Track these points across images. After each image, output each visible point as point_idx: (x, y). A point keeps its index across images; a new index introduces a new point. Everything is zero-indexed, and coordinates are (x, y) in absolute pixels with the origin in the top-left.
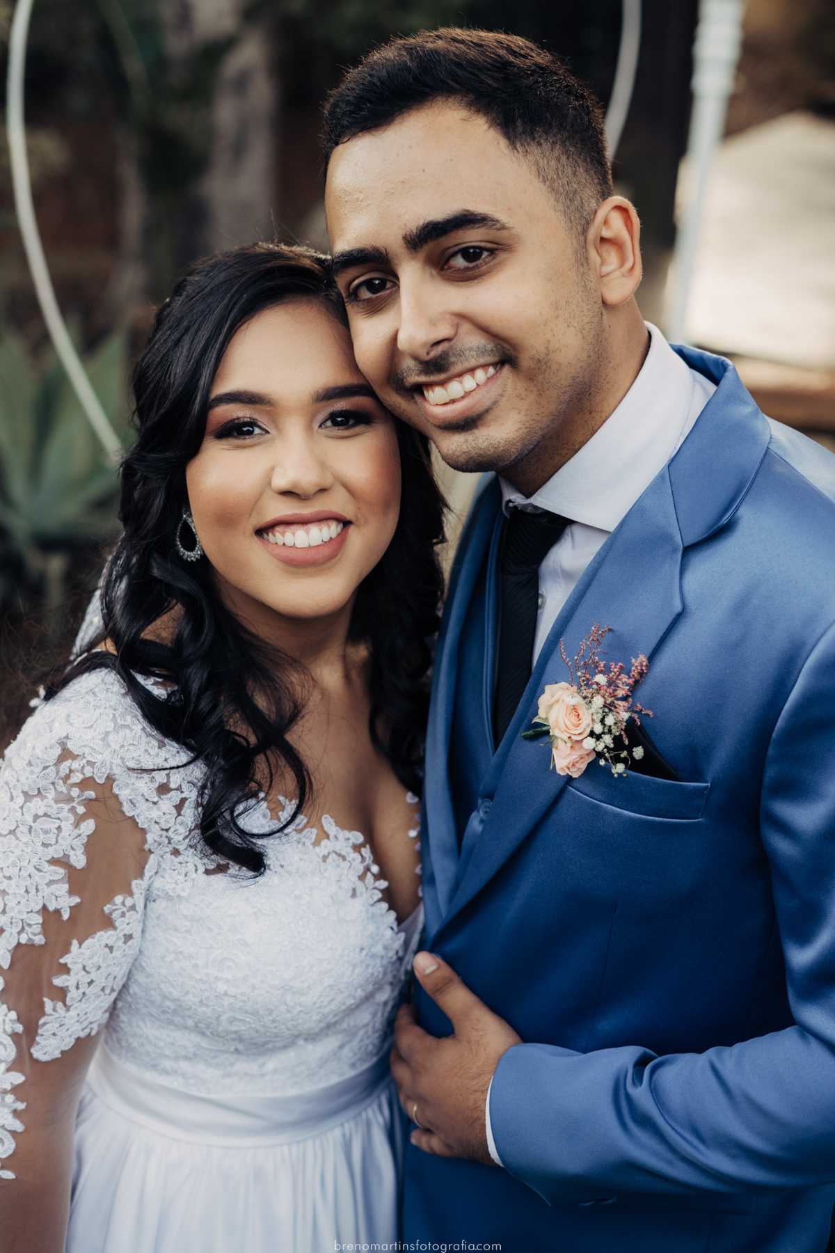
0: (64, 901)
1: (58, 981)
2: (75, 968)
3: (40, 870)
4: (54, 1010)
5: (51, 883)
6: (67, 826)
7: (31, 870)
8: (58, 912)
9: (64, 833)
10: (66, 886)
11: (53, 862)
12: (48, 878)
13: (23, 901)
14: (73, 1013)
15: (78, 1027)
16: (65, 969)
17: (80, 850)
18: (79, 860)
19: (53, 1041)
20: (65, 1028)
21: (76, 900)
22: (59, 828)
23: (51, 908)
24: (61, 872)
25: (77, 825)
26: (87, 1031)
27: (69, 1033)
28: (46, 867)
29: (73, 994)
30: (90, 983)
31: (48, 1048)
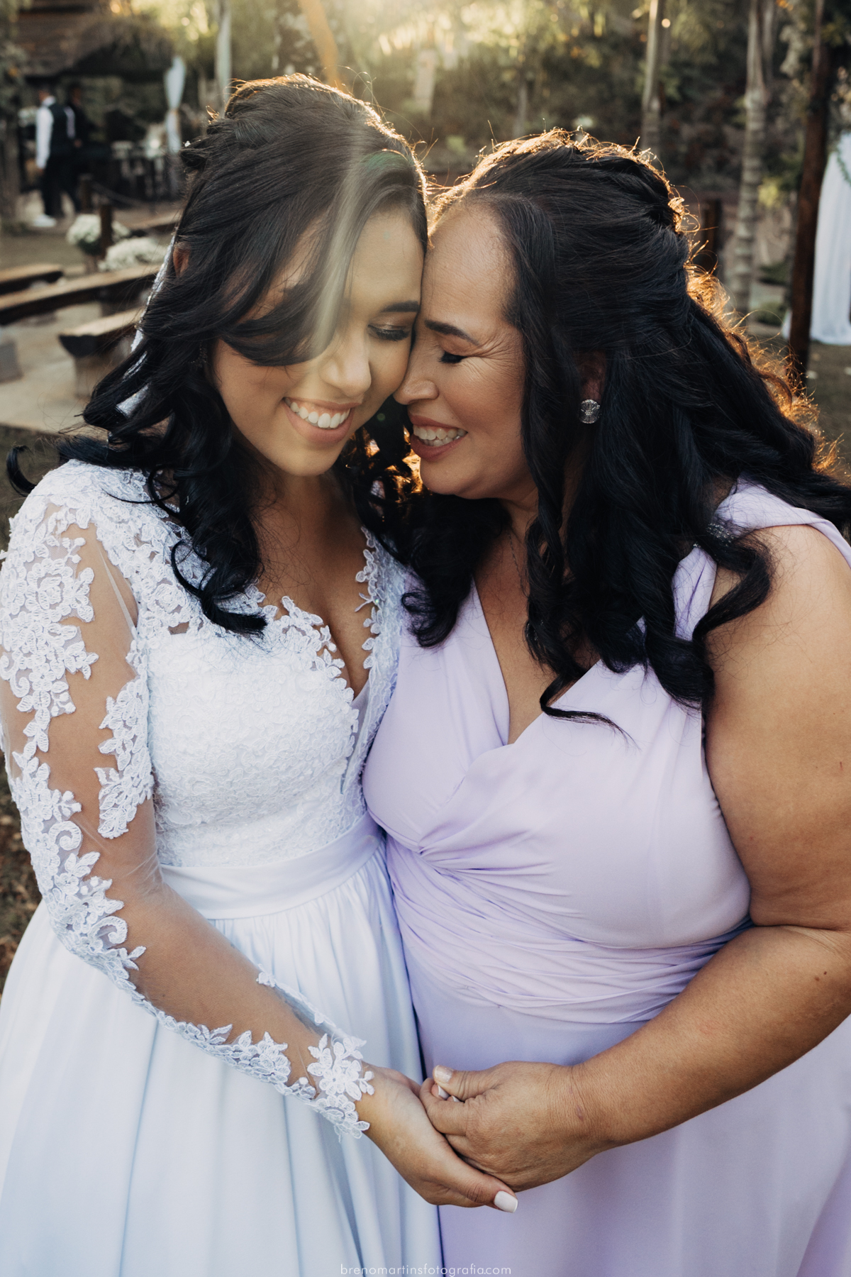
0: (83, 660)
1: (105, 748)
2: (117, 727)
3: (54, 634)
4: (108, 778)
5: (68, 643)
6: (68, 580)
7: (47, 636)
8: (79, 672)
9: (67, 587)
10: (82, 644)
11: (65, 620)
12: (63, 639)
13: (46, 672)
14: (127, 777)
15: (135, 792)
16: (109, 732)
17: (85, 601)
18: (86, 613)
19: (117, 813)
20: (123, 795)
21: (94, 657)
22: (61, 585)
23: (73, 671)
24: (72, 630)
25: (76, 576)
26: (144, 795)
27: (129, 800)
28: (59, 628)
29: (122, 758)
30: (134, 739)
31: (114, 823)
